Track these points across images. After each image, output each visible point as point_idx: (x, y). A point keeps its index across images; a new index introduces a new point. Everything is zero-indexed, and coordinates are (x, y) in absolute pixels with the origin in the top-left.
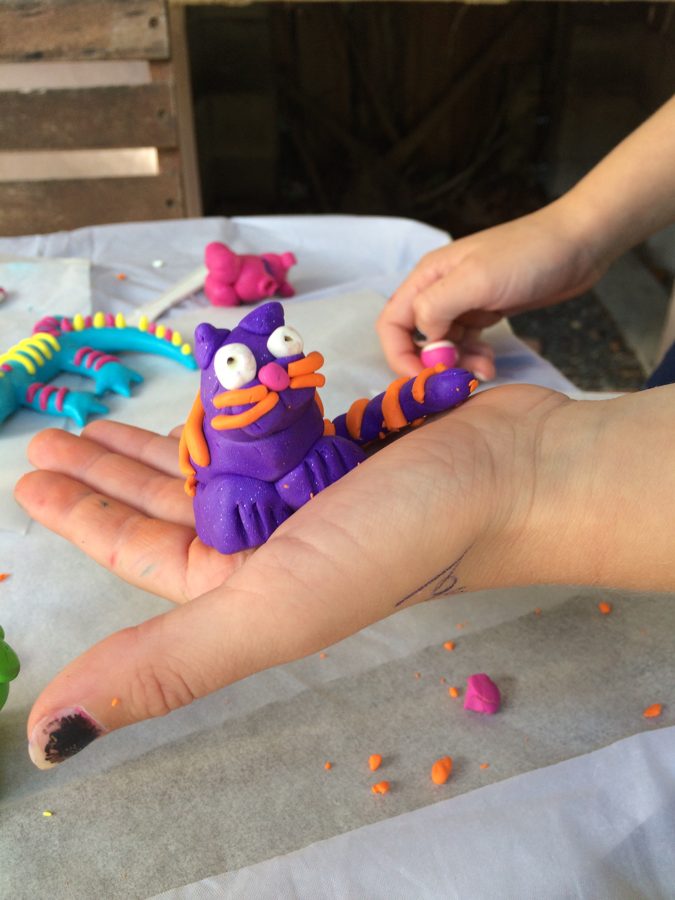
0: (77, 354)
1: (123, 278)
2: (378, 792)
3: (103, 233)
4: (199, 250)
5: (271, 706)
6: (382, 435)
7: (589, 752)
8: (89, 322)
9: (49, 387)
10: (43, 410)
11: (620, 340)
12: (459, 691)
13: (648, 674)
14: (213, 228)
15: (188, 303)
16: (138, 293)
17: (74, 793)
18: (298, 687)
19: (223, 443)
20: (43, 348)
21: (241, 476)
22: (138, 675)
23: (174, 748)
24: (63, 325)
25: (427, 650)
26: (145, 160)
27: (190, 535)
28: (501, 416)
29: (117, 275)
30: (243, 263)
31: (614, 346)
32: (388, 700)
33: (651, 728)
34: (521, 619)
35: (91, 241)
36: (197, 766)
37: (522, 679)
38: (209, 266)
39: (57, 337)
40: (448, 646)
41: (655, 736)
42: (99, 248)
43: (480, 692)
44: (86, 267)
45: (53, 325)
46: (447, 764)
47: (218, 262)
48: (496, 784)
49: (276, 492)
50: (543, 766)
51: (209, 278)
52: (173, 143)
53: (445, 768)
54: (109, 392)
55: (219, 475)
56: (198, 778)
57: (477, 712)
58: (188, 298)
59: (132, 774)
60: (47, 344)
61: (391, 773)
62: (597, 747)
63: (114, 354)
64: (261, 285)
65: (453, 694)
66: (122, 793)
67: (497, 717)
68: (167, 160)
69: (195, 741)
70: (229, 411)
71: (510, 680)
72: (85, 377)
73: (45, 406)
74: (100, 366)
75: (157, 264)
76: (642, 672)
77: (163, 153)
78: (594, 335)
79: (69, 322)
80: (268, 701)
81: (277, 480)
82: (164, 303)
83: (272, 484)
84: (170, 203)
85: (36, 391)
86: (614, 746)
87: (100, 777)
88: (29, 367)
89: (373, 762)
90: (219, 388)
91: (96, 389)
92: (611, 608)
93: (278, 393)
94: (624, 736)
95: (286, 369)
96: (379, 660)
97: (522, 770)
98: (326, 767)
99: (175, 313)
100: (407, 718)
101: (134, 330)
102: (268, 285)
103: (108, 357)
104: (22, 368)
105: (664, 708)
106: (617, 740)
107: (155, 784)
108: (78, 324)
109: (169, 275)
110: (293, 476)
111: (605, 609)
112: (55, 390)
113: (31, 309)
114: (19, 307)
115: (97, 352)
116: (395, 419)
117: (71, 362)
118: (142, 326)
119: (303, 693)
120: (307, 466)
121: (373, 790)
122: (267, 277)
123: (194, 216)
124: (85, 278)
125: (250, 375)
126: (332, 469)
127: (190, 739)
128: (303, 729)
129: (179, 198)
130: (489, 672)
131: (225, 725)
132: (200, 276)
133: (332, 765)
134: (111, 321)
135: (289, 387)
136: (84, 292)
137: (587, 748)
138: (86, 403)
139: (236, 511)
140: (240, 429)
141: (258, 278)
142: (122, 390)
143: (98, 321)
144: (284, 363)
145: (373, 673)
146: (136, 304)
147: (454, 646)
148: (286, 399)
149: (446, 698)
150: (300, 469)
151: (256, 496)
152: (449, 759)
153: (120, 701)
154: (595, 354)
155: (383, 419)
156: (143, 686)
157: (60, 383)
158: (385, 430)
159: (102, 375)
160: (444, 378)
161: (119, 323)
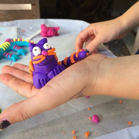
0: (14, 47)
1: (24, 31)
2: (74, 138)
3: (20, 22)
4: (39, 26)
5: (53, 120)
6: (71, 64)
7: (117, 131)
8: (17, 40)
9: (8, 53)
10: (7, 58)
11: (125, 46)
12: (91, 118)
13: (129, 116)
14: (42, 21)
15: (37, 37)
16: (27, 34)
17: (12, 138)
18: (58, 116)
19: (36, 66)
20: (7, 45)
21: (40, 73)
22: (18, 112)
23: (33, 129)
24: (11, 41)
25: (85, 109)
26: (29, 7)
27: (32, 85)
28: (92, 61)
29: (23, 30)
30: (49, 28)
31: (124, 47)
32: (77, 120)
33: (129, 127)
34: (104, 103)
35: (17, 23)
36: (37, 132)
37: (104, 116)
38: (42, 29)
39: (10, 43)
40: (89, 109)
41: (130, 128)
42: (19, 25)
43: (95, 118)
44: (16, 29)
45: (9, 41)
46: (88, 133)
47: (43, 28)
48: (98, 137)
49: (47, 76)
50: (107, 134)
51: (42, 32)
52: (34, 3)
53: (88, 134)
54: (20, 55)
55: (36, 73)
56: (38, 135)
57: (94, 122)
58: (37, 35)
59: (24, 134)
60: (8, 44)
61: (77, 135)
62: (118, 130)
63: (22, 47)
64: (52, 33)
65: (90, 119)
66: (22, 138)
67: (99, 124)
68: (33, 7)
69: (37, 127)
70: (36, 60)
71: (101, 116)
72: (16, 51)
73: (7, 57)
74: (19, 49)
75: (31, 28)
76: (128, 115)
77: (32, 5)
78: (120, 45)
79: (12, 40)
80: (52, 119)
81: (47, 74)
82: (32, 36)
83: (46, 75)
84: (34, 15)
85: (5, 54)
86: (122, 130)
87: (17, 134)
88: (4, 49)
89: (73, 132)
90: (34, 56)
91: (18, 54)
92: (122, 102)
93: (46, 56)
94: (124, 128)
95: (47, 51)
96: (75, 111)
97: (103, 135)
98: (64, 133)
99: (34, 38)
100: (80, 123)
101: (26, 42)
102: (54, 33)
103: (20, 47)
104: (2, 49)
105: (132, 123)
106: (122, 129)
107: (29, 136)
108: (14, 40)
109: (33, 30)
110: (50, 73)
111: (121, 102)
112: (9, 54)
113: (5, 37)
114: (2, 36)
115: (18, 46)
116: (73, 61)
117: (13, 48)
118: (28, 41)
119: (59, 118)
120: (53, 71)
121: (73, 138)
122: (53, 32)
123: (39, 18)
124: (16, 31)
125: (40, 53)
126: (59, 71)
127: (36, 127)
128: (59, 125)
129: (35, 14)
130: (97, 114)
131: (43, 124)
132: (40, 31)
133: (65, 133)
134: (21, 40)
135: (48, 55)
136: (16, 34)
137: (116, 130)
138: (16, 57)
139: (39, 80)
140: (38, 64)
141: (51, 32)
142: (23, 54)
143: (19, 40)
144: (47, 50)
145: (73, 114)
146: (26, 36)
147: (90, 109)
148: (47, 57)
149: (88, 120)
150: (52, 71)
151: (43, 77)
152: (89, 132)
153: (14, 117)
154: (120, 49)
155: (70, 61)
156: (19, 114)
157: (10, 53)
158: (71, 63)
159: (19, 51)
160: (81, 53)
161: (23, 40)
